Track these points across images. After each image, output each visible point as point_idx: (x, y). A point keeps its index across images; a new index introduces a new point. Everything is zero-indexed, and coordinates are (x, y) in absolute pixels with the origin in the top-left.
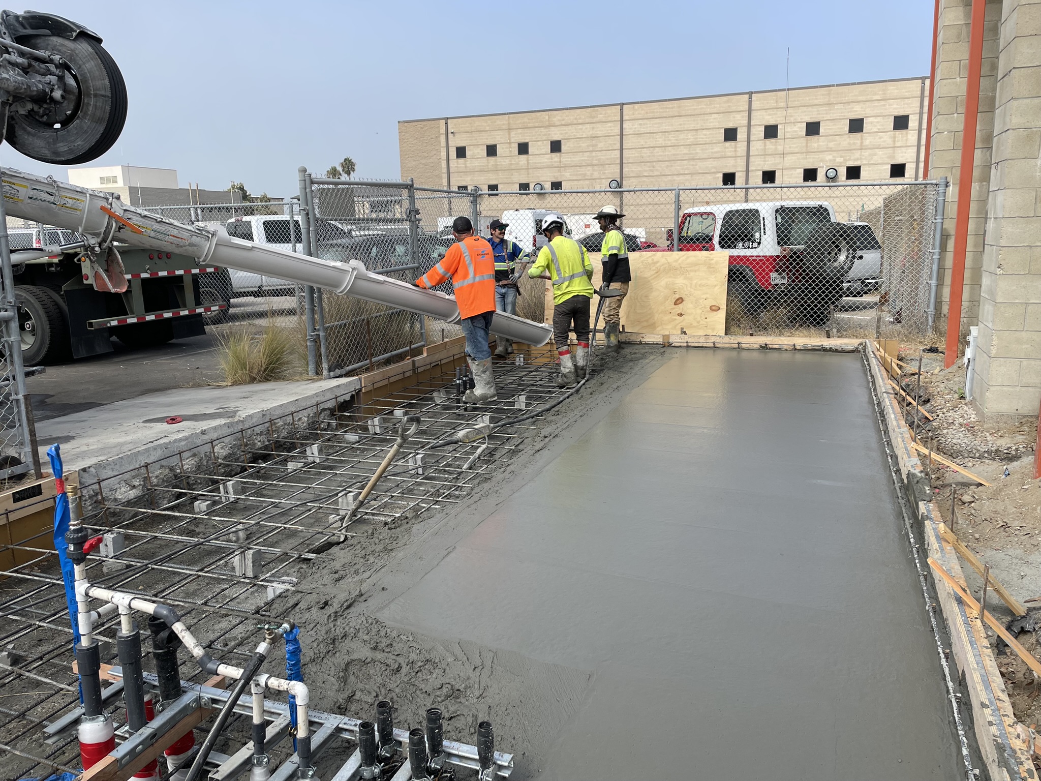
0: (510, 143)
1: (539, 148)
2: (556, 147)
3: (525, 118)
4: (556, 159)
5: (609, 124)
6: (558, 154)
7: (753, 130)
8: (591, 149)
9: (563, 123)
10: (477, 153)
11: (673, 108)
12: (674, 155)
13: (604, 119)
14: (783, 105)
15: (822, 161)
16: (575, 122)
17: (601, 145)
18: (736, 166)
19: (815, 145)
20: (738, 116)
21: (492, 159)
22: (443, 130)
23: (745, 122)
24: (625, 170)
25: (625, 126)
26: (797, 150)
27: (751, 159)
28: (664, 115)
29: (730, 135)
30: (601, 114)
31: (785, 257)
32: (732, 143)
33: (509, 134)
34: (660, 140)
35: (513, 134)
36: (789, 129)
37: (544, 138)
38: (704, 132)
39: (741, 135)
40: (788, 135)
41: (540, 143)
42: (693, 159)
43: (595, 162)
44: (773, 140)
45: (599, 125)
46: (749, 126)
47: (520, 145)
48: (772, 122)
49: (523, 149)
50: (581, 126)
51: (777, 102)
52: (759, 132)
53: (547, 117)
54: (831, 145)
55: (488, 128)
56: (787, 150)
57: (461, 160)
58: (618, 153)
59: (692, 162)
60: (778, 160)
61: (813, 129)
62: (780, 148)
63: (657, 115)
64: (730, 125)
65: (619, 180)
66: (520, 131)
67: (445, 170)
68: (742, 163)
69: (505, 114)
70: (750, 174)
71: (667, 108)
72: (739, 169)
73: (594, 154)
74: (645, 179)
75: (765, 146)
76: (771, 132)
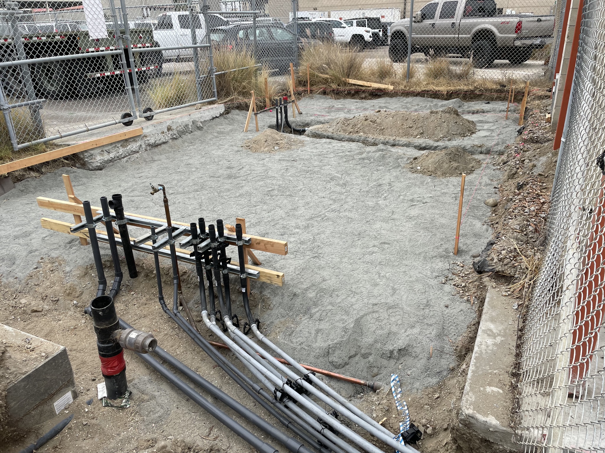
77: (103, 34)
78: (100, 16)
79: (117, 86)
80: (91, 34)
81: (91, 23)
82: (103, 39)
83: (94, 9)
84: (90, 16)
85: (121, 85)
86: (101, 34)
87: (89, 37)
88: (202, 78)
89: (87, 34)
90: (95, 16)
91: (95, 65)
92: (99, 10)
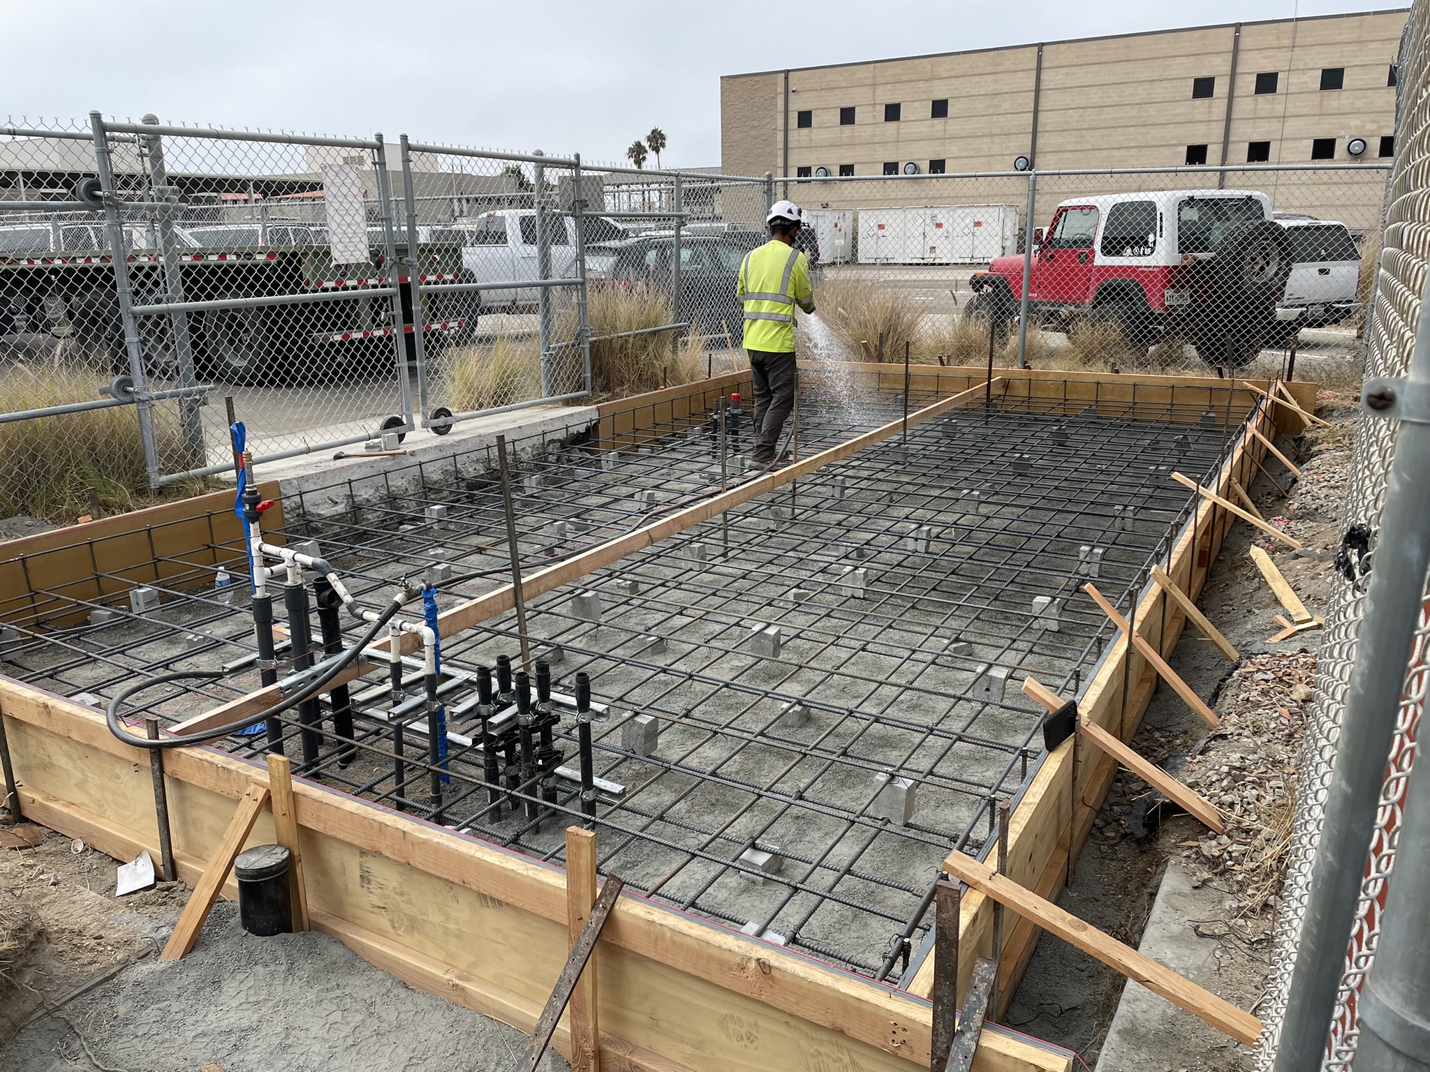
0: (874, 105)
1: (916, 111)
2: (940, 109)
3: (897, 69)
4: (939, 127)
5: (1021, 75)
6: (942, 120)
7: (1240, 81)
8: (991, 111)
9: (952, 73)
10: (826, 119)
11: (1117, 48)
12: (1115, 119)
13: (1012, 68)
14: (1288, 42)
15: (1343, 128)
16: (970, 72)
17: (1006, 106)
18: (1209, 135)
19: (1335, 104)
20: (1217, 60)
21: (847, 128)
22: (781, 89)
23: (1228, 69)
24: (1040, 142)
25: (1043, 77)
26: (1305, 111)
27: (1234, 125)
28: (1105, 59)
29: (1203, 88)
30: (1009, 60)
31: (1185, 267)
32: (1206, 101)
33: (874, 92)
34: (1095, 97)
35: (879, 91)
36: (1294, 78)
37: (924, 96)
38: (1164, 84)
39: (1220, 88)
40: (1293, 89)
41: (916, 104)
42: (1144, 125)
43: (996, 131)
44: (1269, 96)
45: (1004, 76)
46: (1233, 75)
47: (887, 107)
48: (1269, 69)
49: (893, 112)
50: (978, 79)
51: (1278, 38)
52: (1248, 83)
53: (929, 67)
54: (1360, 104)
55: (844, 84)
56: (1290, 111)
57: (805, 131)
58: (1029, 118)
59: (1141, 130)
60: (1275, 125)
61: (1332, 79)
62: (1279, 109)
63: (1094, 60)
64: (1204, 73)
65: (1029, 157)
66: (889, 87)
67: (781, 145)
68: (1218, 130)
69: (870, 63)
70: (1231, 147)
71: (1108, 49)
72: (1213, 140)
73: (995, 118)
74: (1067, 155)
75: (1256, 104)
76: (1267, 83)
77: (360, 254)
78: (358, 219)
79: (378, 360)
80: (335, 254)
81: (339, 231)
82: (358, 266)
83: (347, 205)
84: (338, 219)
85: (388, 359)
86: (357, 254)
87: (331, 261)
88: (554, 349)
89: (327, 253)
90: (348, 219)
91: (338, 317)
92: (357, 205)
